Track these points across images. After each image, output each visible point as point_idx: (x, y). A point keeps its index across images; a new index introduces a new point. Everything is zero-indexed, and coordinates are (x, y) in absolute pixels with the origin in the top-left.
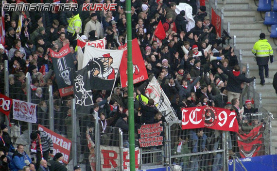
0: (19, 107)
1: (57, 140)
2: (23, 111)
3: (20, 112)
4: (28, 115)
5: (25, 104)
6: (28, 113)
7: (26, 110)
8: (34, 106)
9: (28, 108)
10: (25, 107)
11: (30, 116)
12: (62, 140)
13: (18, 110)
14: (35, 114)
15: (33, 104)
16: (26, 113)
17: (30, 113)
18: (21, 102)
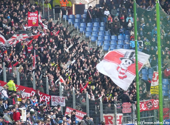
0: (55, 99)
1: (78, 113)
2: (57, 101)
3: (55, 102)
4: (61, 103)
5: (59, 97)
6: (61, 102)
7: (59, 100)
8: (64, 98)
9: (60, 99)
10: (58, 99)
11: (62, 103)
12: (81, 113)
13: (55, 101)
14: (65, 102)
15: (63, 97)
16: (59, 102)
17: (62, 102)
18: (56, 97)
